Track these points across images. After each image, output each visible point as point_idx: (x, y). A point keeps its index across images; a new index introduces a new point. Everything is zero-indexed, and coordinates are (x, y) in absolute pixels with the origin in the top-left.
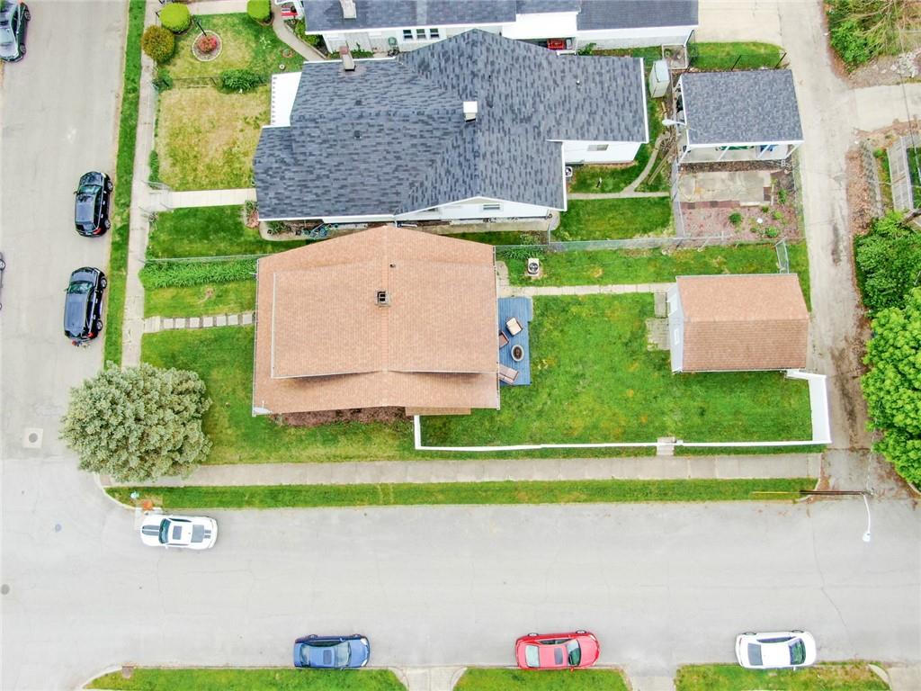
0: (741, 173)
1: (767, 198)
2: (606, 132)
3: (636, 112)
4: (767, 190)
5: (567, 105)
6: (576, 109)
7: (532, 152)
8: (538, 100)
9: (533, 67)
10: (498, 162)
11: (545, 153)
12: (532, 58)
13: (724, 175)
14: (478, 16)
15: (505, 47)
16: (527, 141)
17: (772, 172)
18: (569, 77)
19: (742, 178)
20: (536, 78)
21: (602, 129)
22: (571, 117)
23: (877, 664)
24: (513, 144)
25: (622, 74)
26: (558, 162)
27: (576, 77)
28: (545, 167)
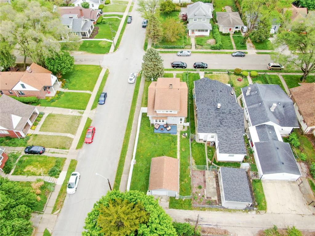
0: (216, 191)
1: (207, 198)
2: (221, 143)
3: (228, 152)
4: (210, 198)
5: (228, 134)
6: (227, 136)
7: (212, 124)
8: (228, 127)
9: (237, 126)
10: (207, 114)
11: (213, 128)
12: (240, 126)
13: (215, 185)
14: (252, 118)
15: (241, 118)
16: (215, 123)
17: (217, 201)
18: (237, 135)
19: (214, 191)
20: (234, 127)
21: (222, 142)
22: (224, 135)
23: (60, 212)
24: (213, 119)
25: (240, 149)
26: (211, 132)
27: (237, 137)
28: (209, 128)
